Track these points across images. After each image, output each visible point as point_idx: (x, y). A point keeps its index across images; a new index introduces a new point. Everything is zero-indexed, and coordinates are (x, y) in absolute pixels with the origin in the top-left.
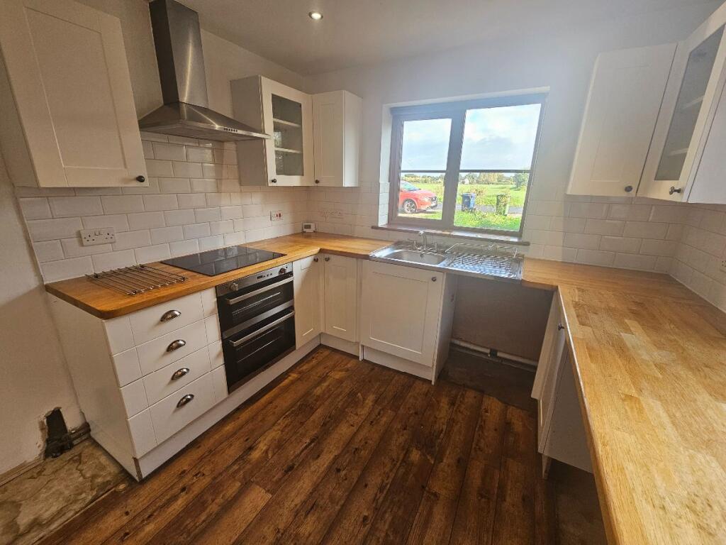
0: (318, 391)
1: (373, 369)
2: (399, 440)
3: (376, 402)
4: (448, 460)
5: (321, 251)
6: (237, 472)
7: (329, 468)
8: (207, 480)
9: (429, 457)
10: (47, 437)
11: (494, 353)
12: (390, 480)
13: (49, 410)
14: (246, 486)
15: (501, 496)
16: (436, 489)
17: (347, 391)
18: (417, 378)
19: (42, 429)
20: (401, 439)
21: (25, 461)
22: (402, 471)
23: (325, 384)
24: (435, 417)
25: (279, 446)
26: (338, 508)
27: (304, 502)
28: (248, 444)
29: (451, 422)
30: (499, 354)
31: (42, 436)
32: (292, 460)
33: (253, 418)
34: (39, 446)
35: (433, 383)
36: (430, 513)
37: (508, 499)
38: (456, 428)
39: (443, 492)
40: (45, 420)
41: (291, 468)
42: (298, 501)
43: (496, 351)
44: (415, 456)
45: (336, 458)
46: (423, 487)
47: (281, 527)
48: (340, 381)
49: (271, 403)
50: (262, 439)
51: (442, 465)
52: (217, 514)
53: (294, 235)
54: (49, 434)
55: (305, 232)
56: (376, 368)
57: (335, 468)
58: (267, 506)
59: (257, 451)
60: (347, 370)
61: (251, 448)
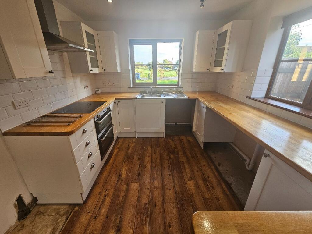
0: (130, 151)
1: (143, 139)
2: (165, 155)
3: (151, 148)
4: (181, 154)
5: (116, 99)
6: (121, 182)
7: (151, 169)
8: (112, 190)
9: (176, 155)
10: (18, 211)
11: (176, 124)
12: (170, 164)
13: (16, 197)
14: (128, 185)
15: (196, 156)
16: (182, 161)
17: (140, 148)
18: (159, 137)
19: (15, 207)
20: (166, 154)
21: (11, 226)
22: (171, 161)
23: (131, 149)
24: (171, 145)
25: (130, 170)
26: (161, 176)
27: (151, 179)
28: (118, 175)
29: (175, 145)
30: (178, 124)
31: (16, 211)
32: (138, 172)
33: (112, 167)
34: (16, 216)
35: (164, 137)
36: (184, 166)
37: (198, 156)
38: (178, 146)
39: (184, 161)
40: (16, 202)
41: (139, 174)
42: (148, 179)
43: (177, 123)
44: (172, 156)
45: (151, 165)
46: (179, 162)
47: (149, 187)
48: (135, 146)
49: (115, 160)
50: (122, 171)
51: (180, 155)
52: (125, 195)
53: (93, 95)
54: (19, 208)
55: (97, 93)
56: (144, 139)
57: (152, 168)
58: (140, 185)
59: (123, 175)
60: (135, 142)
61: (120, 175)
